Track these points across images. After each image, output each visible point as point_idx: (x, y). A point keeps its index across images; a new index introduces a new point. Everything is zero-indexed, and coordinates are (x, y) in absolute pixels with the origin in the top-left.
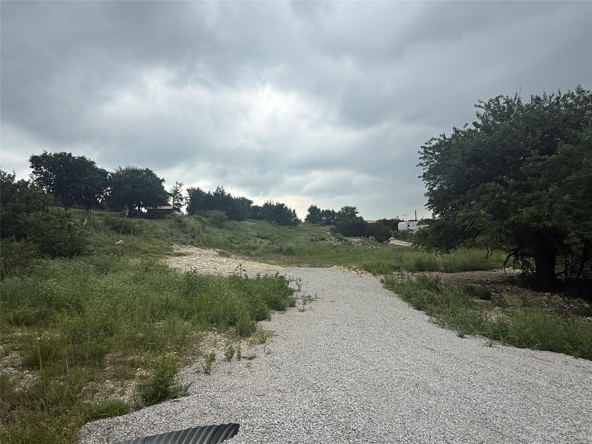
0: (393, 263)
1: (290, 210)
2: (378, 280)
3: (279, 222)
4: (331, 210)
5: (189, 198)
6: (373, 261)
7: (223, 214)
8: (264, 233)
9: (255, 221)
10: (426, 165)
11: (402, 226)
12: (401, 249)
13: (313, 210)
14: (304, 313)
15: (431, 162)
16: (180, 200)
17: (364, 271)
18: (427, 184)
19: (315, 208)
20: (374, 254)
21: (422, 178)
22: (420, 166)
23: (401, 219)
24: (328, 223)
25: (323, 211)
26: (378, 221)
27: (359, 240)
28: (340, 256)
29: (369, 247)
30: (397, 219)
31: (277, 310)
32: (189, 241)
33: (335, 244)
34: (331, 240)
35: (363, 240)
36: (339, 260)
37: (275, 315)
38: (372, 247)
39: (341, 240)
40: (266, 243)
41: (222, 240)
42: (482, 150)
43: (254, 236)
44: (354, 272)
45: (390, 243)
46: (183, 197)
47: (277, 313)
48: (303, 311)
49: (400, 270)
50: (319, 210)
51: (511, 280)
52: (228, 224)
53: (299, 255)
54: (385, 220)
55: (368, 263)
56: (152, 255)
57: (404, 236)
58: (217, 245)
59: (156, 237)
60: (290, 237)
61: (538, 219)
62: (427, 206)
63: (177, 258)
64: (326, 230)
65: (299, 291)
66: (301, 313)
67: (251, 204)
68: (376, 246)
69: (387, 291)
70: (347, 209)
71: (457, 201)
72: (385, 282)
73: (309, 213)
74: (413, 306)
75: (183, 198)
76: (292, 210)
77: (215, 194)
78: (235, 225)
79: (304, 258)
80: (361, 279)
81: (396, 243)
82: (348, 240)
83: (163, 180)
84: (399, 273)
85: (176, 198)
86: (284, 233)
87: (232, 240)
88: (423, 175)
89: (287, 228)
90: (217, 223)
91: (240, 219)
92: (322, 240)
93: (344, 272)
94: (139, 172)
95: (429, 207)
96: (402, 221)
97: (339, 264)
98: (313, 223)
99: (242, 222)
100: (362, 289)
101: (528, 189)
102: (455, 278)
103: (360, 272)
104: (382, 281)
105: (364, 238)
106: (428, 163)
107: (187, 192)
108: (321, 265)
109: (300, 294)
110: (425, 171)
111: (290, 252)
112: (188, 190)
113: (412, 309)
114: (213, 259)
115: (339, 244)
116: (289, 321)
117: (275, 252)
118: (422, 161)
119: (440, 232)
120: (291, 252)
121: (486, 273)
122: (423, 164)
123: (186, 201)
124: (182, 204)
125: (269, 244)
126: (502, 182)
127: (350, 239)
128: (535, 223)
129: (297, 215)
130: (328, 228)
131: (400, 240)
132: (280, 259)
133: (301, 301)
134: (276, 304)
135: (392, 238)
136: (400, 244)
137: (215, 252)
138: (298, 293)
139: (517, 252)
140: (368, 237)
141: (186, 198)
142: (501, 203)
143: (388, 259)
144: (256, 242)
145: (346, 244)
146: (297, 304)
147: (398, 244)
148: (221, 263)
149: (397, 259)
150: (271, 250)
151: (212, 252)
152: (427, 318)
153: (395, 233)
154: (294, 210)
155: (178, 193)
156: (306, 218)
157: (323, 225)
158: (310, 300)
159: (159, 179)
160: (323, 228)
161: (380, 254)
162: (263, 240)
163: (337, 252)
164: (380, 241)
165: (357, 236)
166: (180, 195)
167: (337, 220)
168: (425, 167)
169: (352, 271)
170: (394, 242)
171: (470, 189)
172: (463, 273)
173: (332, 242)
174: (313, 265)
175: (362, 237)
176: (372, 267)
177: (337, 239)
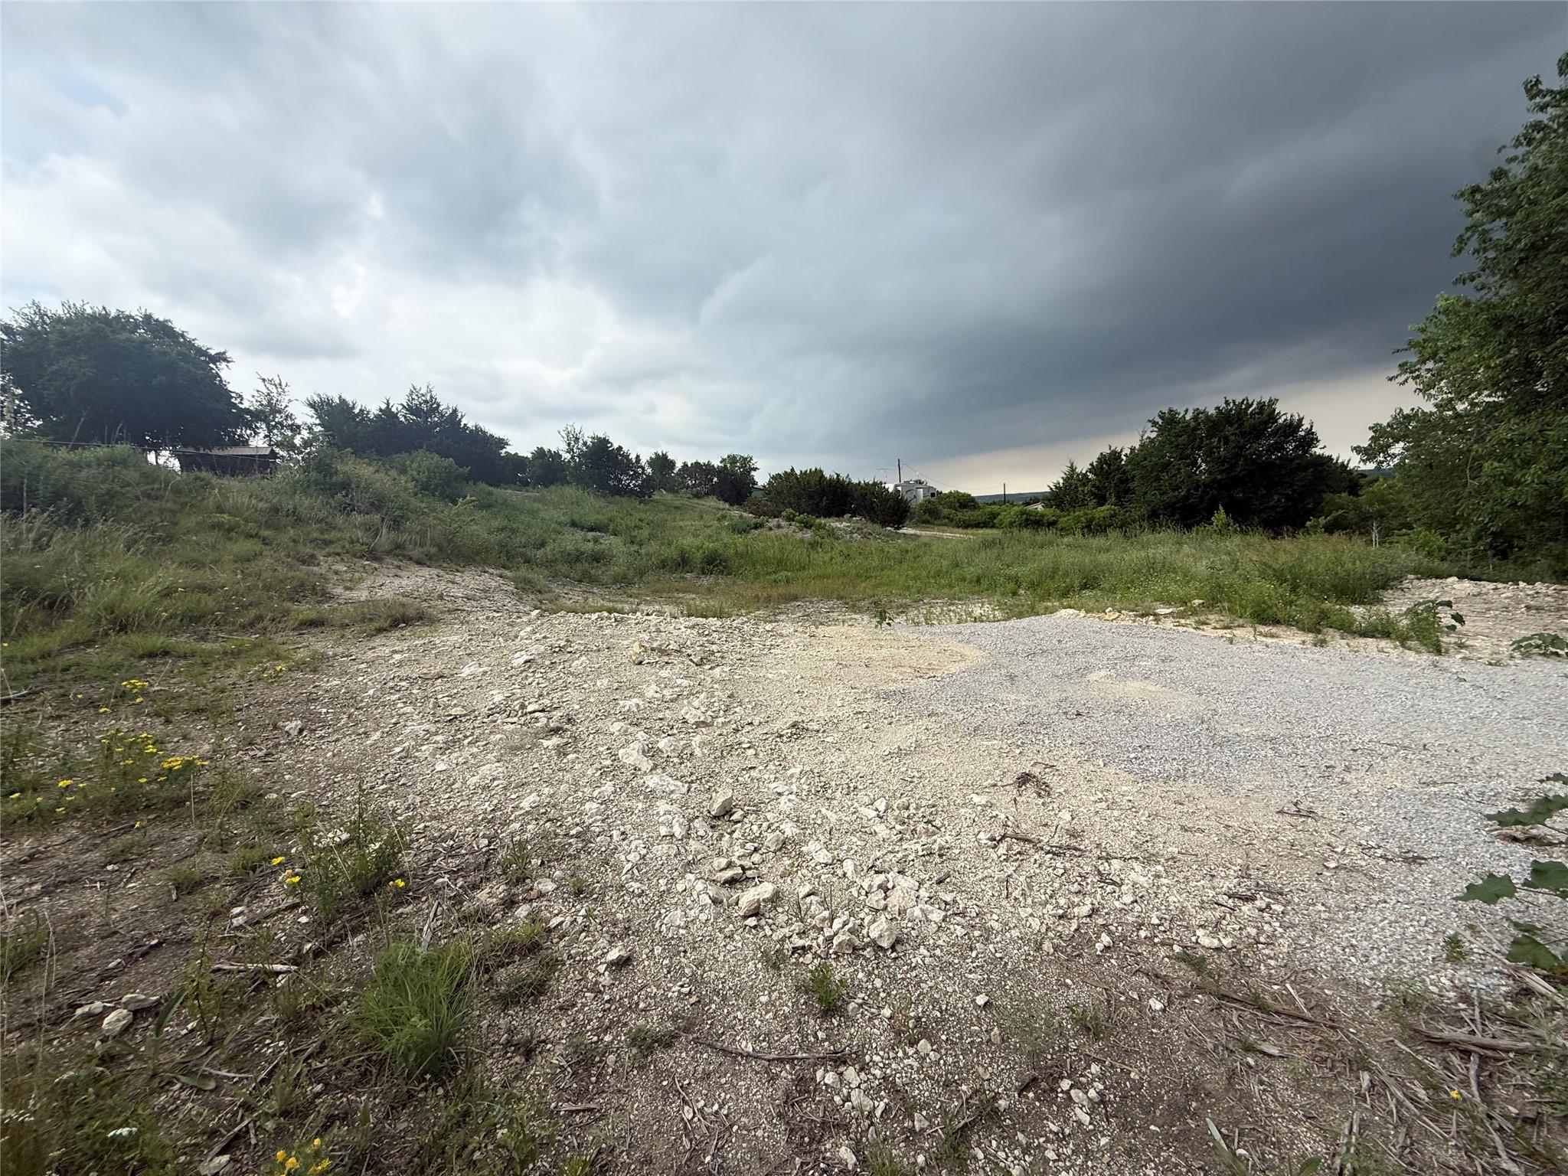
5: (320, 429)
8: (585, 517)
16: (288, 432)
19: (665, 456)
25: (685, 465)
32: (386, 545)
43: (562, 525)
46: (298, 422)
50: (674, 463)
70: (733, 459)
75: (298, 428)
77: (411, 409)
82: (825, 526)
83: (221, 357)
85: (275, 427)
91: (496, 480)
92: (756, 528)
94: (123, 322)
107: (312, 412)
111: (716, 564)
112: (312, 405)
115: (808, 535)
123: (312, 437)
127: (826, 523)
137: (500, 580)
141: (310, 428)
145: (827, 536)
151: (493, 583)
155: (280, 411)
159: (201, 352)
166: (289, 417)
177: (796, 525)
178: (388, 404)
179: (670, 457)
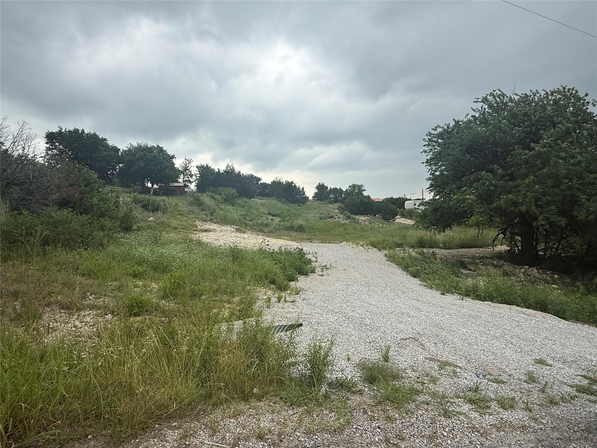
0: (397, 239)
1: (299, 188)
2: (383, 254)
3: (287, 200)
4: (339, 188)
5: (199, 175)
6: (379, 238)
7: (234, 191)
8: (275, 211)
9: (264, 198)
10: (430, 151)
11: (408, 205)
12: (406, 227)
13: (321, 188)
14: (323, 277)
15: (434, 149)
16: (189, 177)
17: (370, 247)
18: (429, 170)
19: (323, 185)
20: (380, 232)
21: (425, 164)
22: (424, 153)
23: (408, 198)
24: (336, 201)
25: (331, 188)
26: (385, 199)
27: (366, 218)
28: (348, 234)
29: (376, 225)
30: (404, 197)
31: (301, 275)
32: (209, 218)
33: (344, 222)
34: (339, 218)
35: (370, 219)
36: (347, 236)
37: (301, 278)
38: (379, 225)
39: (349, 218)
40: (277, 221)
41: (236, 217)
42: (478, 141)
43: (265, 214)
44: (361, 248)
45: (396, 221)
46: (193, 173)
47: (302, 276)
48: (322, 276)
49: (403, 246)
50: (327, 187)
51: (500, 256)
52: (239, 201)
53: (309, 232)
54: (392, 198)
55: (374, 240)
56: (182, 231)
57: (409, 214)
58: (232, 222)
59: (180, 214)
60: (299, 215)
61: (515, 204)
62: (429, 190)
63: (205, 234)
64: (333, 209)
65: (316, 261)
66: (321, 277)
67: (260, 181)
68: (383, 224)
69: (390, 263)
70: (354, 186)
71: (454, 186)
72: (388, 256)
73: (316, 191)
74: (410, 274)
75: (192, 175)
76: (301, 188)
77: (225, 172)
78: (246, 202)
79: (314, 235)
80: (367, 254)
81: (401, 222)
82: (355, 219)
83: (173, 157)
84: (401, 249)
85: (186, 175)
86: (293, 211)
87: (245, 218)
88: (426, 160)
89: (296, 206)
90: (229, 200)
91: (250, 197)
92: (330, 218)
93: (352, 247)
94: (150, 150)
95: (430, 190)
96: (409, 200)
97: (347, 241)
98: (320, 200)
99: (252, 199)
100: (368, 261)
101: (512, 178)
102: (451, 254)
103: (366, 248)
104: (386, 255)
105: (371, 216)
106: (431, 150)
107: (197, 169)
108: (330, 241)
109: (317, 264)
110: (428, 158)
111: (300, 229)
112: (197, 167)
113: (409, 276)
114: (237, 235)
115: (347, 221)
116: (313, 282)
117: (286, 229)
118: (426, 148)
119: (438, 212)
120: (302, 229)
121: (481, 250)
122: (426, 151)
123: (196, 178)
124: (192, 180)
125: (280, 221)
126: (492, 171)
127: (357, 217)
128: (512, 208)
129: (306, 193)
130: (336, 205)
131: (406, 218)
132: (292, 236)
133: (319, 269)
134: (301, 270)
135: (398, 216)
136: (406, 223)
137: (233, 229)
138: (316, 263)
139: (505, 231)
140: (375, 215)
141: (196, 175)
142: (489, 190)
143: (393, 236)
144: (267, 219)
145: (354, 222)
146: (316, 271)
147: (403, 222)
148: (244, 238)
149: (401, 236)
150: (282, 227)
151: (230, 229)
152: (419, 283)
153: (402, 212)
154: (303, 188)
155: (188, 170)
156: (313, 195)
157: (331, 203)
158: (327, 269)
159: (169, 156)
160: (330, 206)
161: (386, 232)
162: (274, 218)
163: (345, 229)
164: (387, 219)
165: (364, 214)
166: (190, 171)
167: (345, 198)
168: (428, 154)
169: (359, 247)
170: (399, 220)
171: (466, 175)
172: (460, 250)
173: (340, 220)
174: (323, 241)
175: (369, 215)
176: (378, 243)
177: (345, 217)
178: (219, 170)
179: (326, 185)
